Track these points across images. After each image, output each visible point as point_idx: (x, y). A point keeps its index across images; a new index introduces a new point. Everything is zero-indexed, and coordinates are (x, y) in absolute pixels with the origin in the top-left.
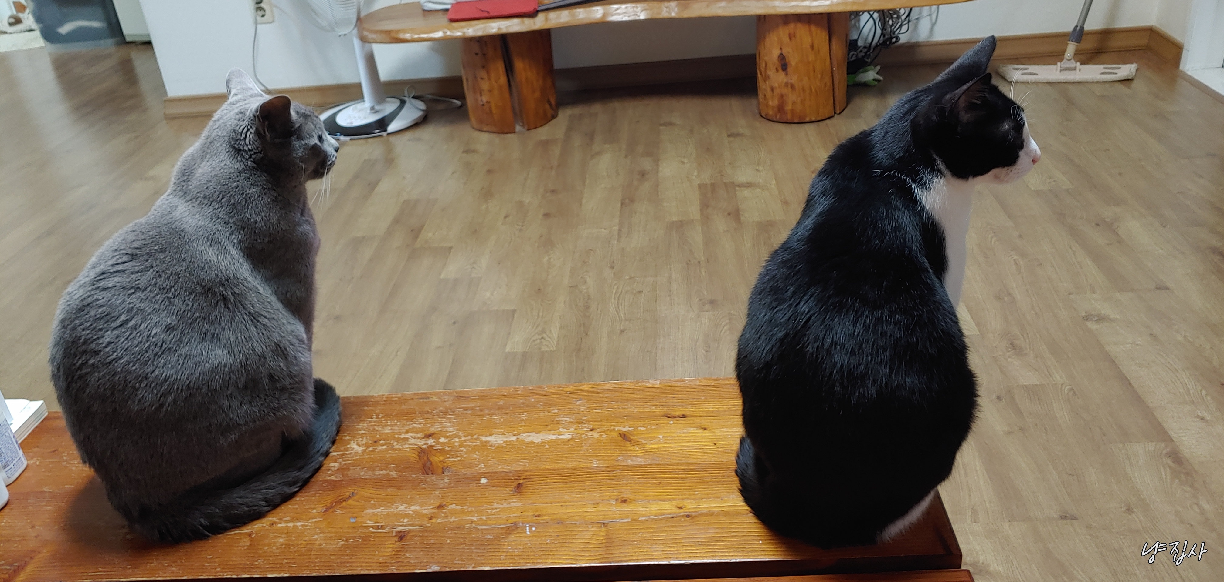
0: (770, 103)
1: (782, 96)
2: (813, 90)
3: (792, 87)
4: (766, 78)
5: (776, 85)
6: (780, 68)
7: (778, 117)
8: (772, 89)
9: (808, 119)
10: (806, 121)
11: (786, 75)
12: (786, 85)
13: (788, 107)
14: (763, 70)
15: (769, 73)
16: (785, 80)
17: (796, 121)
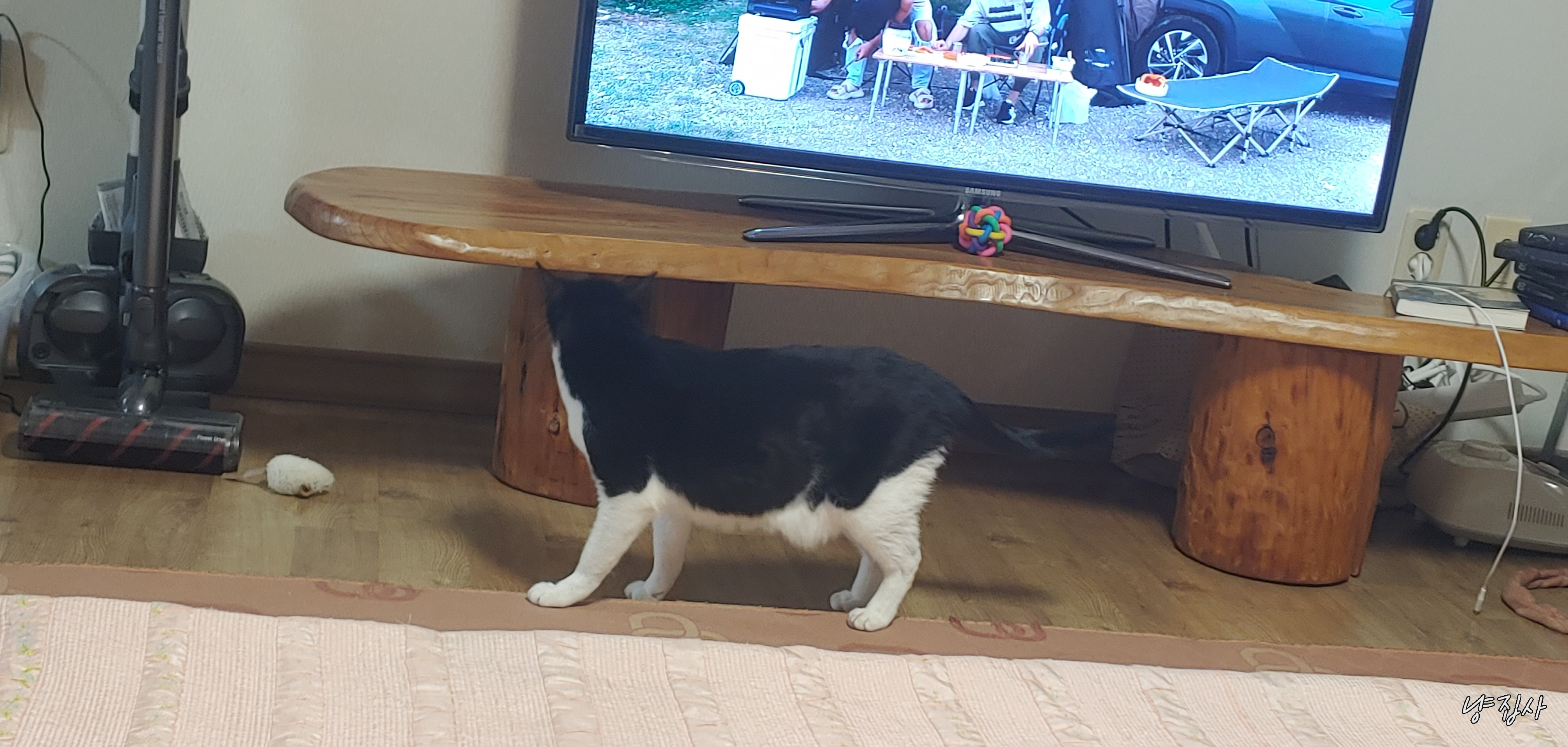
0: (1222, 529)
1: (1253, 518)
2: (1326, 515)
3: (1281, 501)
4: (1217, 473)
5: (1243, 492)
6: (1256, 458)
7: (1237, 563)
8: (1232, 500)
9: (1303, 579)
10: (1298, 581)
11: (1271, 472)
12: (1267, 494)
13: (1265, 545)
14: (1211, 454)
15: (1227, 462)
16: (1266, 484)
17: (1277, 579)
